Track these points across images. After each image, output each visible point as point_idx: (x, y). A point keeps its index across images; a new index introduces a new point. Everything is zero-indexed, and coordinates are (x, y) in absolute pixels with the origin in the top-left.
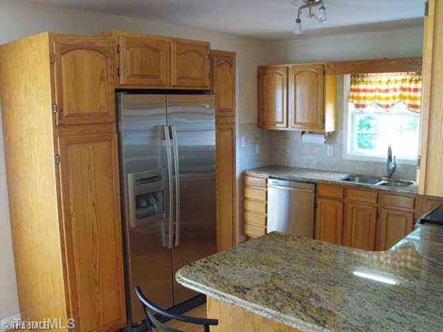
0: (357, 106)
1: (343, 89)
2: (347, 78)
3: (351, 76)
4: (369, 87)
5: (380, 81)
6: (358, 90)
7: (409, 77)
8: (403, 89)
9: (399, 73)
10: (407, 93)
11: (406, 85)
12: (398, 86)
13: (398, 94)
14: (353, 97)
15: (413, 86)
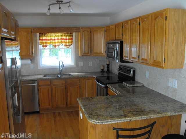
0: (43, 46)
1: (36, 39)
2: (38, 35)
3: (39, 34)
4: (48, 38)
5: (52, 36)
6: (43, 40)
7: (63, 34)
8: (62, 39)
9: (60, 33)
10: (63, 41)
11: (63, 37)
12: (60, 38)
13: (60, 41)
14: (41, 43)
15: (65, 38)
